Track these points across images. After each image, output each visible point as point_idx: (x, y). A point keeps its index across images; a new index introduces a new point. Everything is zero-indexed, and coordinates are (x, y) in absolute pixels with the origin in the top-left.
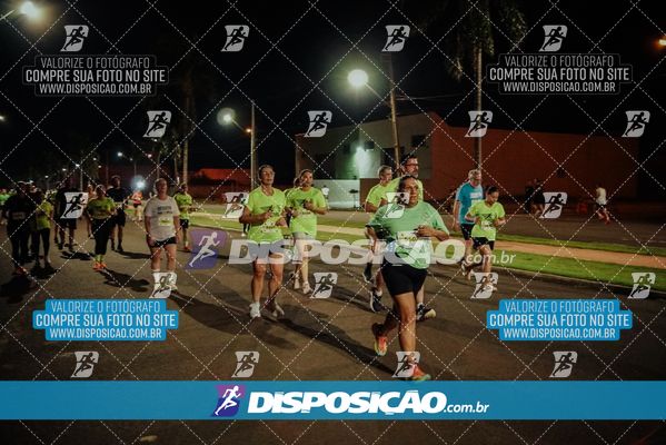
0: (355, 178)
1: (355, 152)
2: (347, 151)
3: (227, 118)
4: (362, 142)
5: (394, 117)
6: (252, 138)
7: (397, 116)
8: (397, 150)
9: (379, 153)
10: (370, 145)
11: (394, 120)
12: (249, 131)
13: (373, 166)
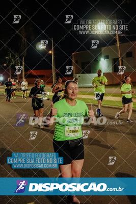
1: (100, 60)
2: (97, 61)
4: (103, 56)
5: (118, 44)
6: (53, 56)
7: (120, 43)
8: (120, 59)
9: (111, 61)
10: (107, 57)
11: (118, 45)
12: (50, 52)
13: (108, 67)
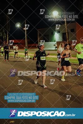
0: (55, 41)
1: (55, 34)
2: (53, 34)
3: (18, 25)
4: (56, 31)
5: (66, 24)
6: (26, 31)
8: (67, 33)
9: (61, 34)
10: (59, 32)
12: (24, 29)
13: (60, 38)
